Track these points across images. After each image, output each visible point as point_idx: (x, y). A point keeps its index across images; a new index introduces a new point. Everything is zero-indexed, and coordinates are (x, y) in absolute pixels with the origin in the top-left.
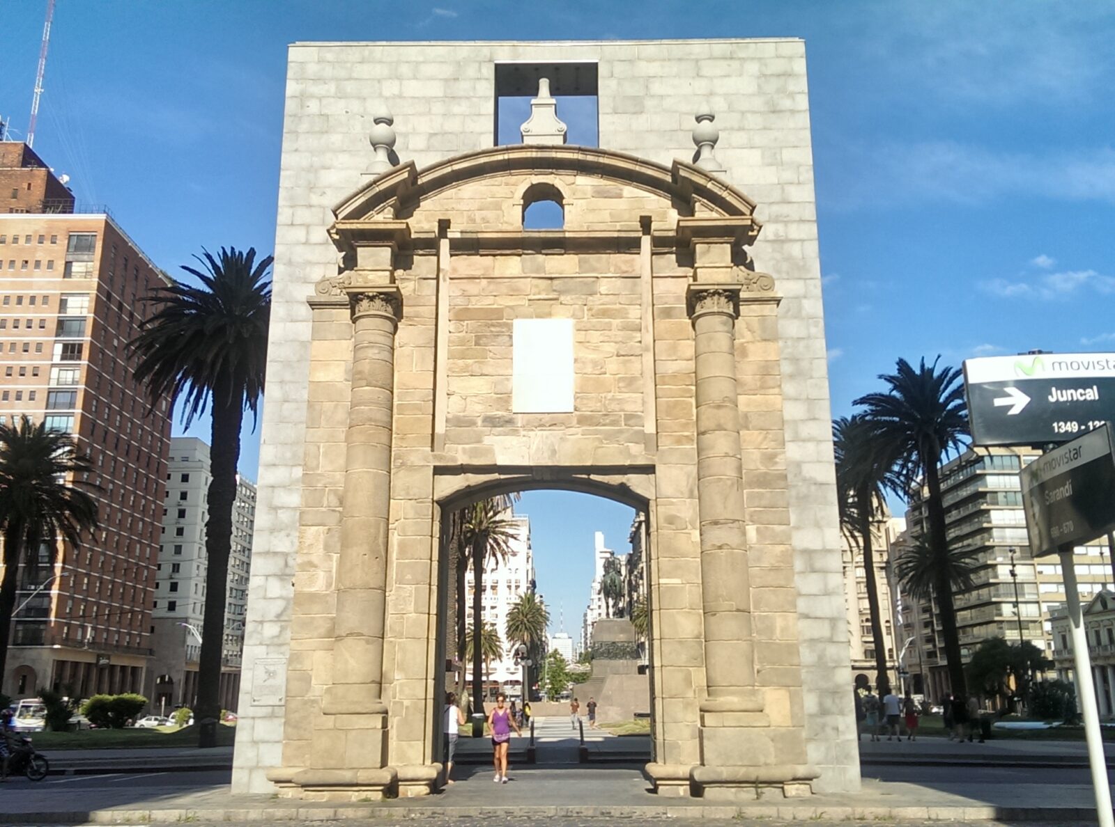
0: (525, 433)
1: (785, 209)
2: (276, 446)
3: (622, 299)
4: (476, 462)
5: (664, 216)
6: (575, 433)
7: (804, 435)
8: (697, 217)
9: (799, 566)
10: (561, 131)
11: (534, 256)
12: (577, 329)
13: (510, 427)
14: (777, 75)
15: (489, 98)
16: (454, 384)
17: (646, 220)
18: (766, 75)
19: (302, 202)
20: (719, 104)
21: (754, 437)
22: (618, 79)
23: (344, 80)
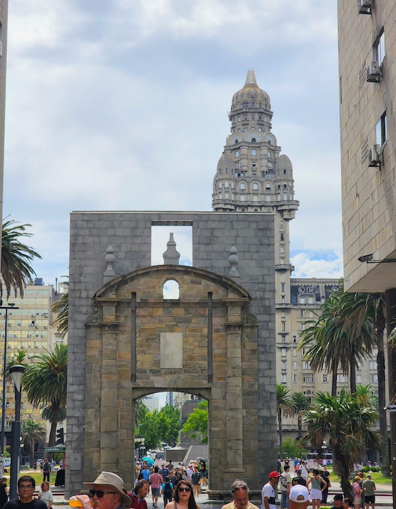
2: (73, 377)
3: (201, 325)
4: (147, 386)
5: (217, 292)
6: (183, 376)
7: (266, 375)
8: (229, 297)
9: (261, 422)
10: (178, 256)
11: (168, 308)
12: (184, 337)
13: (159, 373)
14: (263, 229)
15: (149, 236)
16: (139, 357)
17: (210, 294)
18: (259, 229)
19: (78, 281)
20: (240, 240)
21: (247, 378)
22: (201, 229)
23: (92, 228)
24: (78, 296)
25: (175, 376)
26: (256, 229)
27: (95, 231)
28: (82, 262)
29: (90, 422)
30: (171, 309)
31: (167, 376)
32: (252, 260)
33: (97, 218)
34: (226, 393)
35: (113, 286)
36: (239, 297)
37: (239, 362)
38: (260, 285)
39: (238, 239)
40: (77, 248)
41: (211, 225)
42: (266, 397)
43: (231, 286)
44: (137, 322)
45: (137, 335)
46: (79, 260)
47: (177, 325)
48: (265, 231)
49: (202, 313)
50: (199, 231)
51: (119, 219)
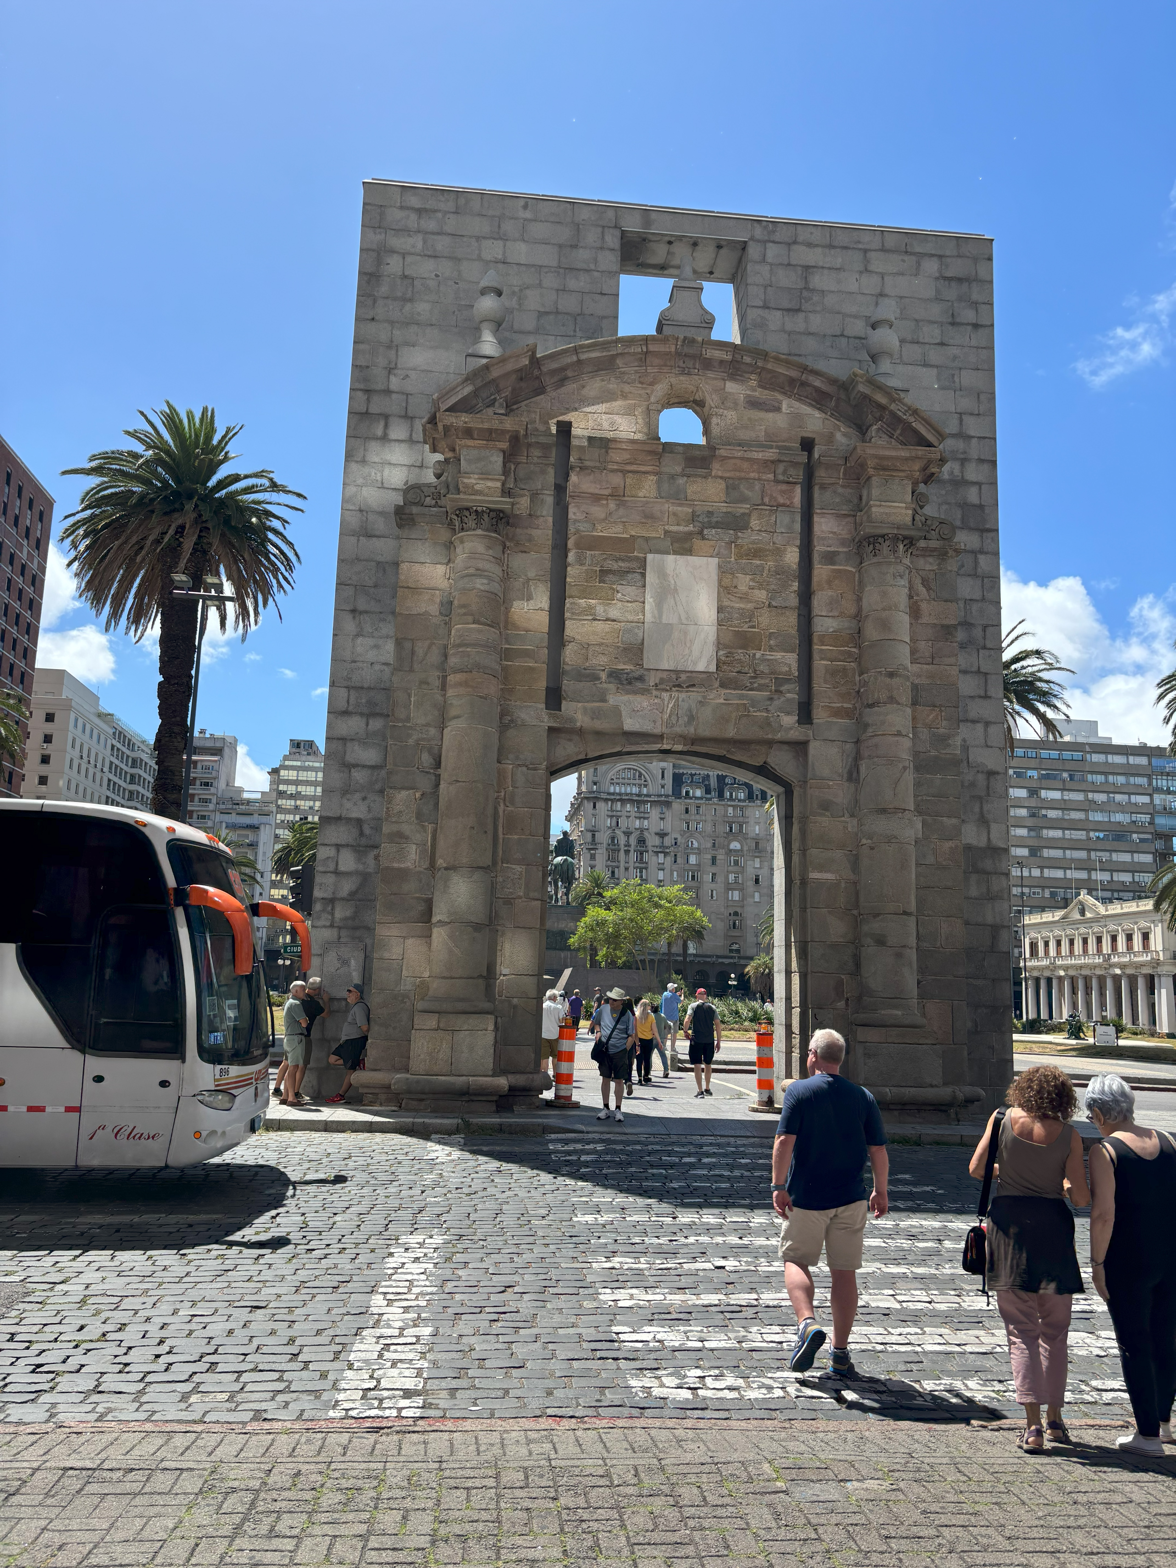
0: (658, 693)
2: (349, 688)
3: (779, 539)
4: (599, 726)
5: (831, 437)
6: (718, 697)
7: (972, 715)
10: (708, 323)
11: (672, 475)
12: (722, 570)
13: (639, 685)
14: (960, 280)
15: (613, 274)
16: (573, 628)
17: (808, 444)
18: (950, 279)
19: (380, 386)
22: (771, 265)
23: (433, 233)
25: (695, 695)
26: (937, 279)
27: (441, 244)
28: (396, 332)
29: (401, 835)
30: (682, 481)
31: (665, 695)
32: (925, 365)
33: (450, 206)
34: (858, 759)
35: (498, 383)
37: (903, 654)
40: (384, 289)
41: (803, 255)
42: (973, 784)
44: (571, 515)
45: (571, 557)
46: (386, 325)
47: (701, 533)
48: (965, 286)
49: (781, 501)
50: (767, 268)
51: (522, 214)
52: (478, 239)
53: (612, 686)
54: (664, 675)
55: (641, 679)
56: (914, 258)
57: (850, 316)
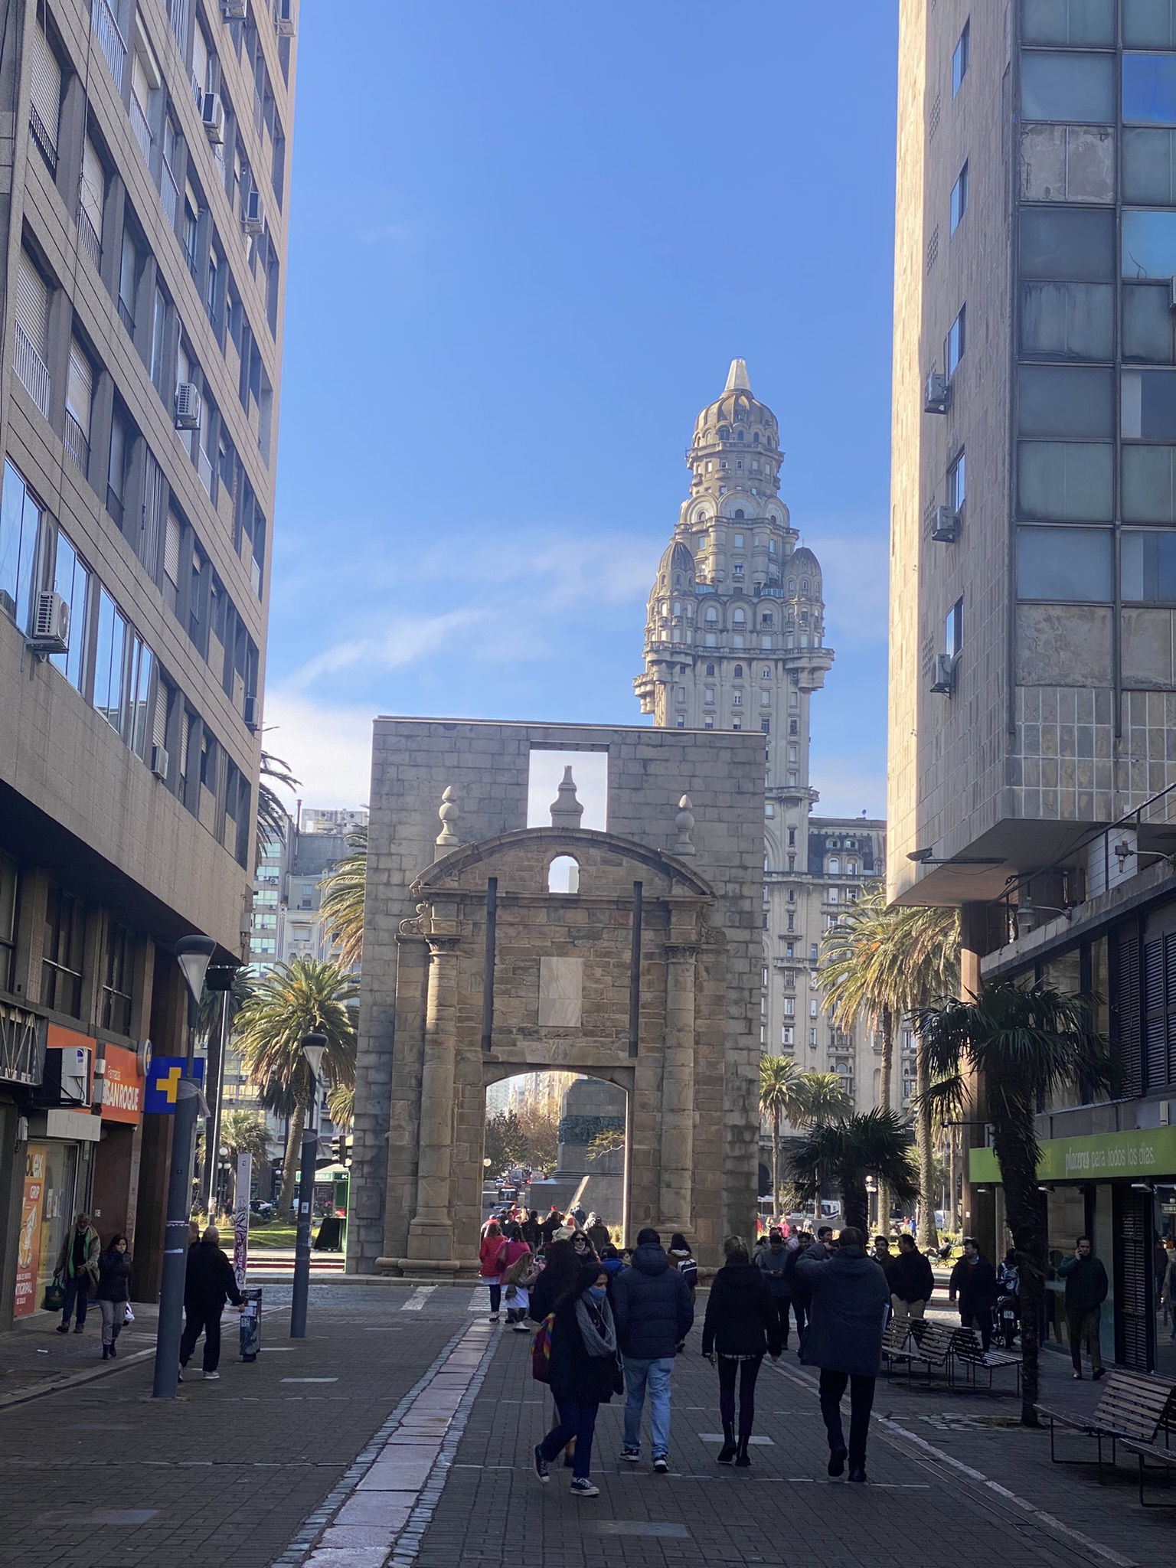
0: (547, 1039)
1: (740, 873)
2: (369, 1037)
3: (619, 945)
4: (511, 1060)
5: (651, 881)
6: (581, 1042)
7: (741, 1045)
8: (674, 892)
9: (729, 1137)
10: (578, 810)
11: (556, 909)
12: (586, 965)
13: (536, 1036)
14: (744, 763)
15: (525, 771)
16: (498, 1003)
17: (638, 885)
18: (735, 763)
19: (385, 851)
20: (698, 784)
21: (704, 1049)
22: (624, 759)
23: (416, 751)
24: (385, 881)
25: (569, 1041)
26: (729, 764)
27: (420, 757)
28: (394, 816)
29: (400, 1126)
30: (561, 911)
31: (550, 1041)
32: (720, 821)
33: (426, 732)
34: (662, 1079)
35: (453, 866)
36: (692, 894)
37: (689, 1018)
38: (734, 871)
39: (696, 781)
40: (385, 790)
41: (644, 752)
42: (739, 1088)
43: (679, 873)
44: (496, 935)
45: (497, 960)
46: (387, 812)
47: (573, 942)
48: (748, 766)
49: (621, 921)
50: (621, 762)
51: (469, 735)
52: (442, 752)
53: (520, 1037)
54: (551, 1030)
55: (537, 1032)
56: (715, 750)
57: (674, 791)
